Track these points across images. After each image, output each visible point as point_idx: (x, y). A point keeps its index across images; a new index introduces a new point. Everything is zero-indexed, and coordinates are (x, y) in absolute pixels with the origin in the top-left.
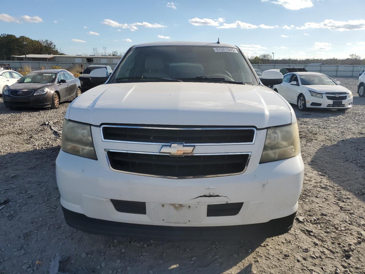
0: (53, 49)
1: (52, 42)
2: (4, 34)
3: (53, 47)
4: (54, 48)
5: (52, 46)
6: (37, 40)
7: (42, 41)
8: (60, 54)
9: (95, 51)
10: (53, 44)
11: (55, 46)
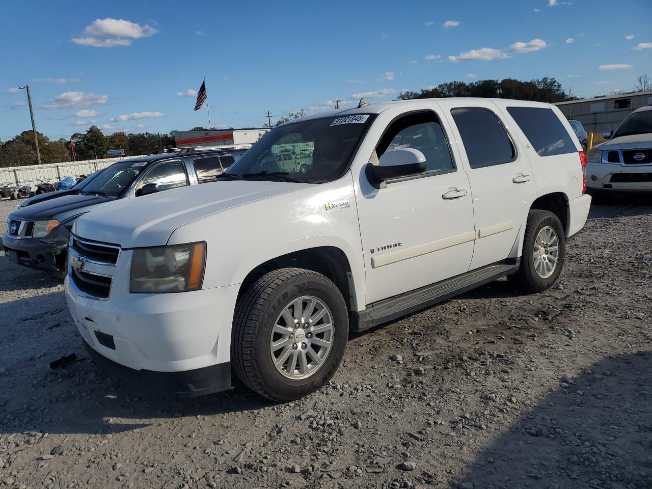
0: (556, 93)
1: (555, 80)
2: (479, 81)
3: (556, 88)
4: (558, 90)
5: (553, 86)
6: (529, 81)
7: (538, 80)
8: (568, 100)
9: (643, 83)
10: (556, 84)
11: (559, 86)
